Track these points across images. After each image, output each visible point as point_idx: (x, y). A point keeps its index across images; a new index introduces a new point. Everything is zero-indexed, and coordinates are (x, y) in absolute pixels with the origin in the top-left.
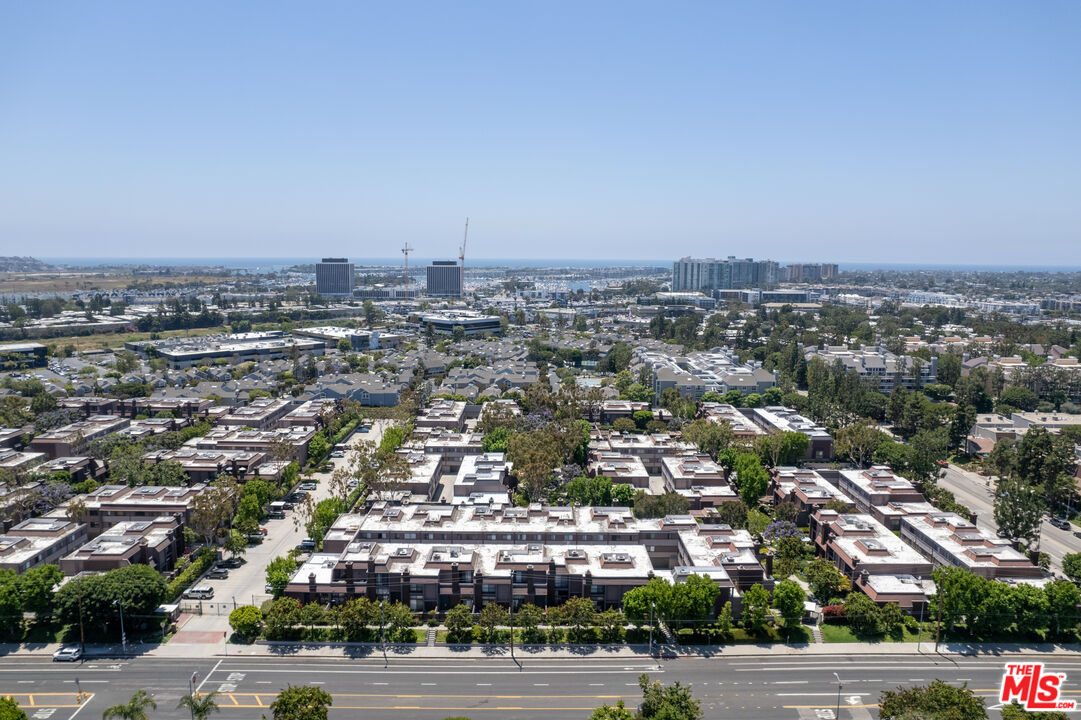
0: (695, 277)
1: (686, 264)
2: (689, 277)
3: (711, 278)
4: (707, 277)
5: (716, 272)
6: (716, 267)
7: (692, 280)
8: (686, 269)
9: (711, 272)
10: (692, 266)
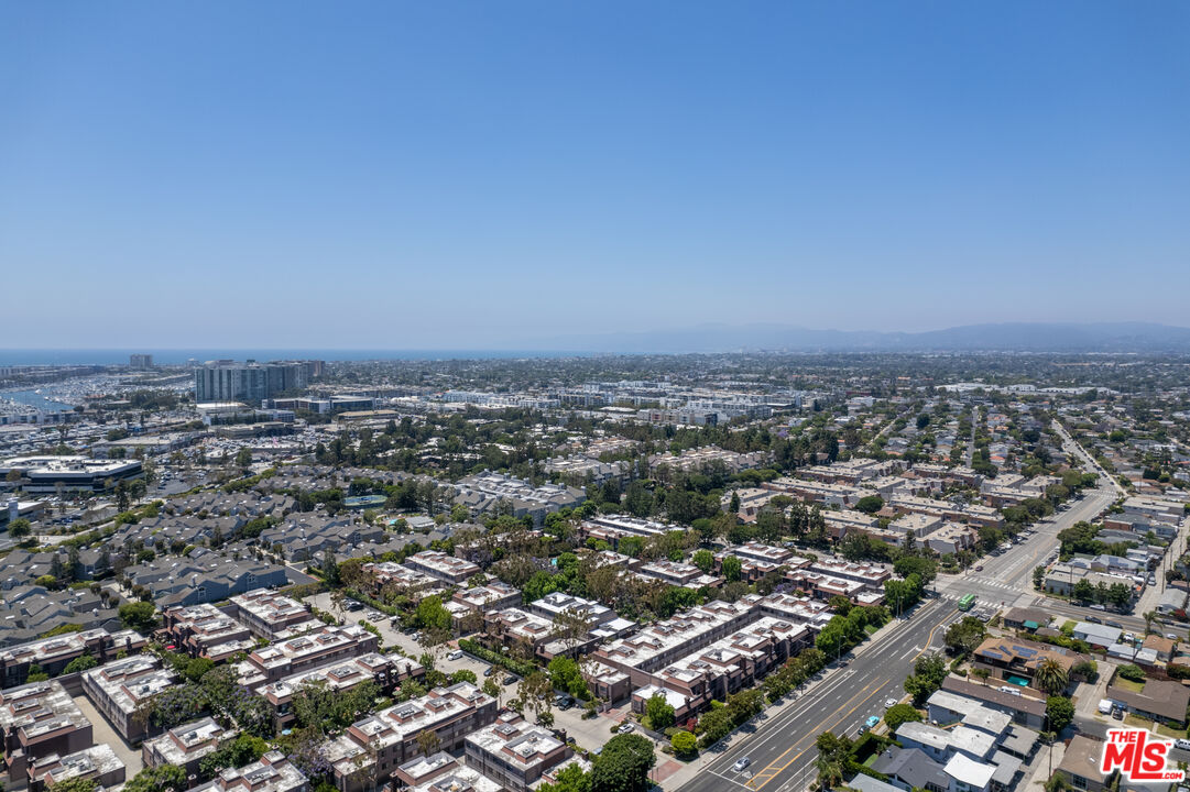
0: (225, 385)
1: (212, 371)
2: (216, 385)
3: (244, 386)
4: (239, 384)
5: (249, 378)
6: (249, 374)
7: (221, 388)
8: (212, 376)
9: (244, 379)
10: (221, 373)
